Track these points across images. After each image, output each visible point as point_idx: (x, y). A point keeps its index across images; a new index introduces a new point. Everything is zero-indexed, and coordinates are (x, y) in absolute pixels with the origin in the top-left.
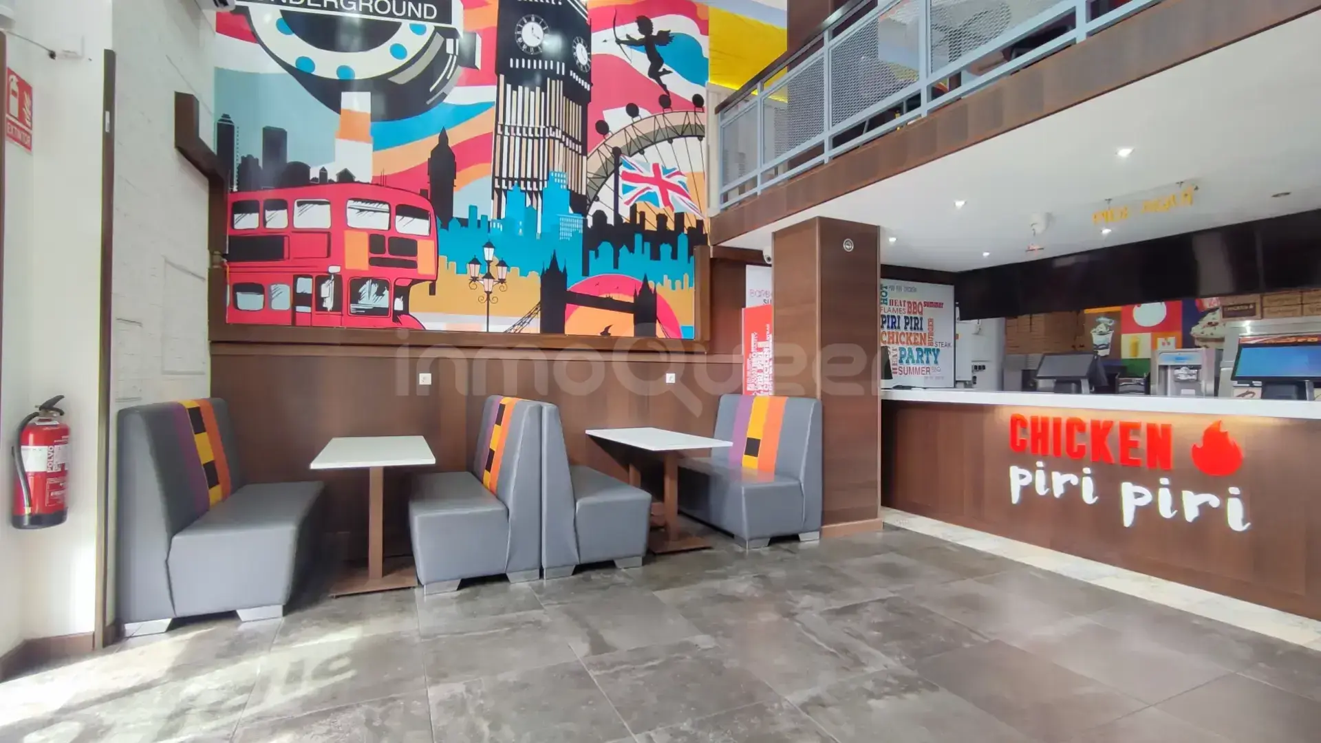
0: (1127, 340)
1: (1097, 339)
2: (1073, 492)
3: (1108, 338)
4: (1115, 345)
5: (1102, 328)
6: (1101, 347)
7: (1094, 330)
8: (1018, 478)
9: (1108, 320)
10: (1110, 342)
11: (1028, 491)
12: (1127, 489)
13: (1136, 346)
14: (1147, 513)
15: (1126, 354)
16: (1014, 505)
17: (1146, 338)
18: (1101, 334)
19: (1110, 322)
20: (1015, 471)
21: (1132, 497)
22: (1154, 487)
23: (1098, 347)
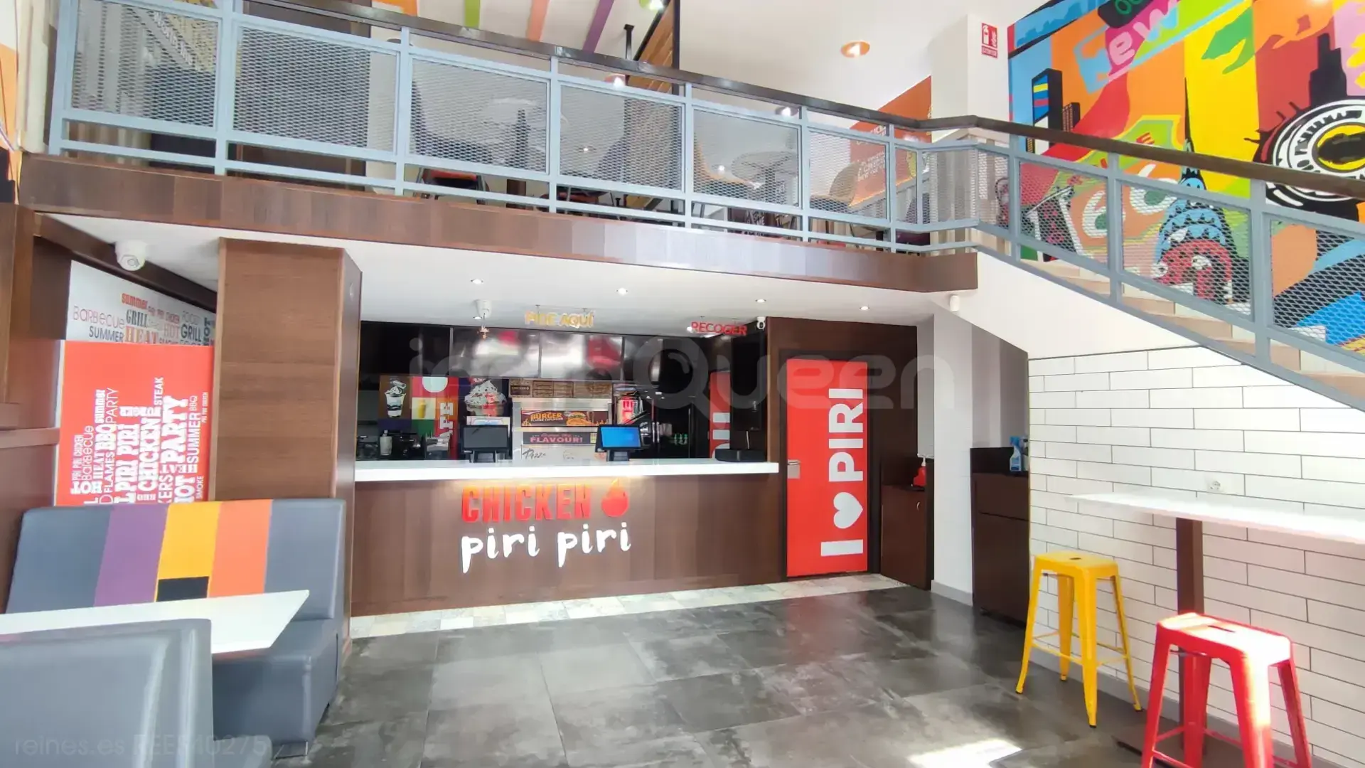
0: (416, 403)
1: (391, 401)
2: (520, 548)
3: (400, 401)
4: (406, 407)
5: (395, 390)
6: (394, 408)
7: (388, 391)
8: (469, 547)
9: (401, 384)
10: (402, 403)
11: (479, 558)
12: (562, 537)
13: (424, 408)
14: (574, 553)
15: (416, 415)
16: (465, 574)
17: (432, 402)
18: (395, 396)
19: (403, 386)
20: (466, 541)
21: (565, 543)
22: (579, 533)
23: (390, 408)
